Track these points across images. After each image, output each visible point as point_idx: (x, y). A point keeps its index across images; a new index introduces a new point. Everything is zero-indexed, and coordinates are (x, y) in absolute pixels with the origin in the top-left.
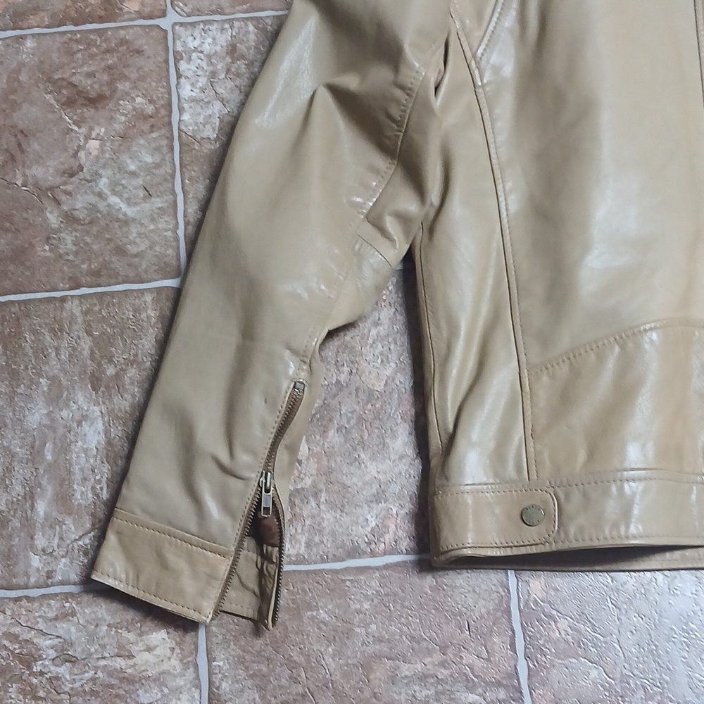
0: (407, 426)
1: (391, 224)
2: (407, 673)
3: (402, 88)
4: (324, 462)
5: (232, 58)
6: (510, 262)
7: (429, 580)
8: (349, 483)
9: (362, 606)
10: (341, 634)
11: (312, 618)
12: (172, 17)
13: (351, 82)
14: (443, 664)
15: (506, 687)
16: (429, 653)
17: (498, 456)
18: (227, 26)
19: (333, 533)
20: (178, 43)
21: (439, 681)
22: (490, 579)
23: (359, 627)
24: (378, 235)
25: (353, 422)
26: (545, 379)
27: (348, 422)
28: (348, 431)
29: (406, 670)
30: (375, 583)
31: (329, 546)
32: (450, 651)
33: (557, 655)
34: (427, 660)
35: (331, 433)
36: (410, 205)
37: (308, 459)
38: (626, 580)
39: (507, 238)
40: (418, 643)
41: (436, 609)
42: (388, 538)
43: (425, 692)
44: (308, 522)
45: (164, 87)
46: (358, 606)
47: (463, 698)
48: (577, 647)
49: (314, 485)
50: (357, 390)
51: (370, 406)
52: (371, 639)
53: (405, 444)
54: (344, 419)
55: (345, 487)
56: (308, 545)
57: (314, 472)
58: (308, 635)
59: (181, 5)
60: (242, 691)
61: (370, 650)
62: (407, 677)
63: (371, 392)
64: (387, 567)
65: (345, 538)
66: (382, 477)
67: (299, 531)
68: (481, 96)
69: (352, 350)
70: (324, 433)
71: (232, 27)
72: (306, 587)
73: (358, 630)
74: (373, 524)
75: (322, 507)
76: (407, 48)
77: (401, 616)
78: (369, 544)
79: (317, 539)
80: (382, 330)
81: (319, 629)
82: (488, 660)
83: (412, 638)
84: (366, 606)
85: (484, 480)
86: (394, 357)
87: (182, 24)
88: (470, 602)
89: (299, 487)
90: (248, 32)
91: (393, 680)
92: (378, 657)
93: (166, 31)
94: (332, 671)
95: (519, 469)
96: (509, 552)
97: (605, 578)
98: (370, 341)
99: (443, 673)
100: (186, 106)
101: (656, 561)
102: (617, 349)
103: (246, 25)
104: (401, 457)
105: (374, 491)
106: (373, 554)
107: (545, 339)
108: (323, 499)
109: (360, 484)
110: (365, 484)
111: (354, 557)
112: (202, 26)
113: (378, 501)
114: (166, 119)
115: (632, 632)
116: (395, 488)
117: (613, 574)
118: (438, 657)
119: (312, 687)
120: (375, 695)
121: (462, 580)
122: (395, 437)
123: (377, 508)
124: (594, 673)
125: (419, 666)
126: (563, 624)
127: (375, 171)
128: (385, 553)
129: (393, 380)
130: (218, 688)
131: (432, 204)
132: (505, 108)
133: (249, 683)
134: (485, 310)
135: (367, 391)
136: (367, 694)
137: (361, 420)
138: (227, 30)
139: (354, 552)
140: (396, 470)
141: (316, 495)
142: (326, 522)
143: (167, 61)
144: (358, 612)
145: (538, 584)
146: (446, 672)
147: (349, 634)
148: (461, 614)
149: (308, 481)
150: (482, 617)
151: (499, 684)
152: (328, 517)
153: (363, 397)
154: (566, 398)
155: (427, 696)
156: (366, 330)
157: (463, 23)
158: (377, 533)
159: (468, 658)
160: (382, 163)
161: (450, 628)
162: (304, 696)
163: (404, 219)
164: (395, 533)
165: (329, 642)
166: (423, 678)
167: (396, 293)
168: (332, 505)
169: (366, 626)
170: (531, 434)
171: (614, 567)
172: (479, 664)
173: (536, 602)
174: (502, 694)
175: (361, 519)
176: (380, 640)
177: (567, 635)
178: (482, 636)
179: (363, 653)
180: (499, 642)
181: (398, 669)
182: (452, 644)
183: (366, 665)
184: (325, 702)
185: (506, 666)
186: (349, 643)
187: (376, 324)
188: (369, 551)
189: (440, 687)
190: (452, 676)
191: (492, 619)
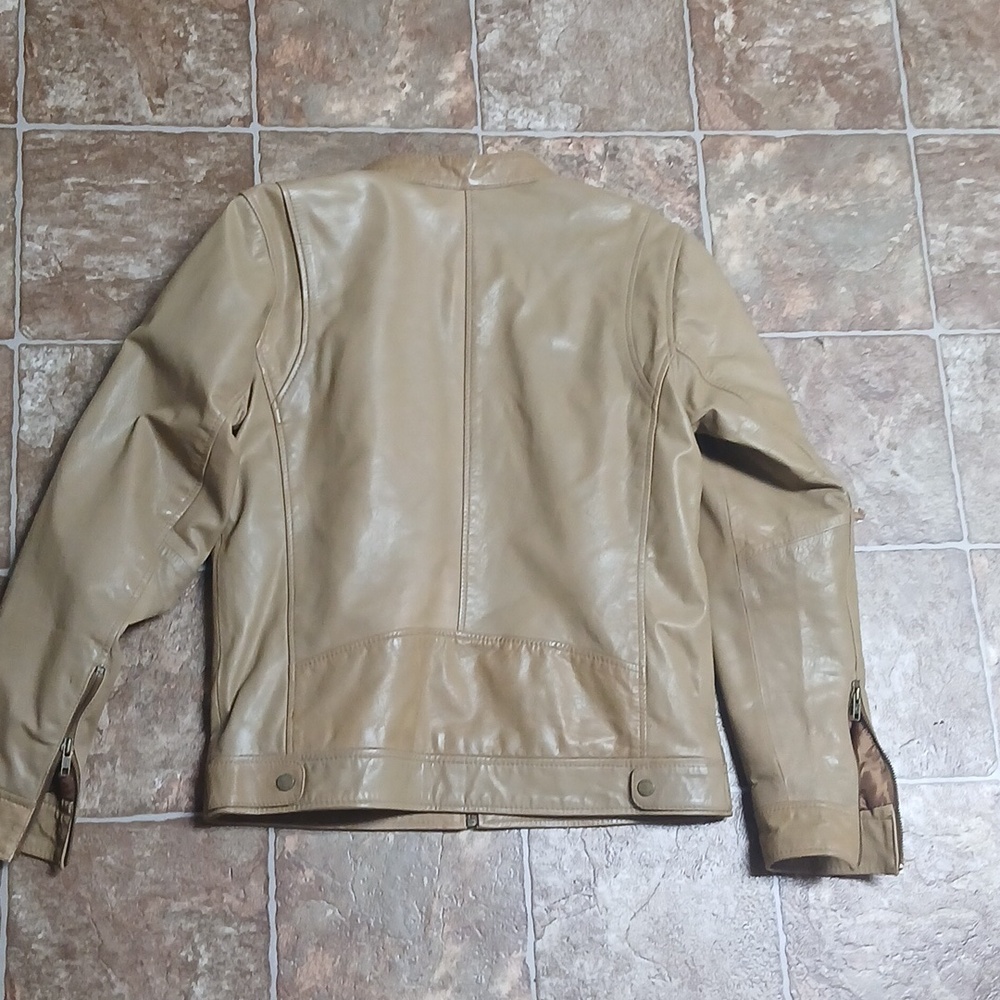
0: (196, 704)
1: (195, 536)
2: (176, 909)
3: (206, 430)
4: (122, 733)
5: (70, 379)
6: (291, 573)
7: (202, 835)
8: (141, 750)
9: (143, 854)
10: (123, 877)
11: (101, 862)
12: (19, 339)
13: (167, 416)
14: (207, 903)
15: (257, 922)
16: (195, 893)
17: (263, 736)
18: (68, 350)
19: (124, 793)
20: (23, 362)
21: (202, 916)
22: (252, 834)
23: (140, 870)
24: (183, 544)
25: (150, 699)
26: (308, 672)
27: (146, 699)
28: (145, 708)
29: (175, 907)
30: (156, 835)
31: (120, 803)
32: (214, 894)
33: (301, 898)
34: (194, 899)
35: (130, 708)
36: (210, 519)
37: (108, 729)
38: (366, 839)
39: (291, 552)
40: (188, 884)
41: (206, 858)
42: (172, 798)
43: (189, 925)
44: (103, 783)
45: (6, 400)
46: (140, 854)
47: (221, 930)
48: (317, 890)
49: (112, 751)
50: (156, 672)
51: (166, 686)
52: (148, 881)
53: (193, 720)
54: (143, 696)
55: (138, 754)
56: (102, 802)
57: (113, 740)
58: (95, 876)
59: (28, 329)
60: (37, 919)
61: (147, 889)
62: (175, 912)
63: (167, 676)
64: (168, 822)
65: (134, 797)
66: (170, 747)
67: (96, 789)
68: (280, 433)
69: (155, 639)
70: (126, 705)
71: (72, 352)
72: (97, 837)
73: (138, 873)
74: (160, 786)
75: (117, 770)
76: (211, 399)
78: (154, 802)
79: (110, 797)
80: (182, 622)
81: (106, 871)
82: (244, 900)
83: (183, 880)
84: (147, 854)
85: (251, 752)
86: (189, 646)
87: (27, 346)
88: (235, 853)
89: (99, 753)
90: (86, 357)
91: (164, 914)
92: (154, 896)
93: (13, 351)
94: (113, 905)
95: (279, 745)
96: (265, 812)
97: (350, 835)
98: (171, 631)
99: (206, 910)
100: (26, 418)
101: (389, 823)
102: (365, 651)
103: (85, 350)
104: (189, 731)
105: (163, 758)
106: (157, 811)
107: (311, 640)
108: (118, 764)
109: (151, 753)
110: (156, 752)
111: (140, 813)
112: (45, 348)
113: (165, 767)
114: (7, 429)
115: (364, 880)
116: (180, 757)
117: (354, 833)
118: (203, 897)
119: (95, 917)
120: (148, 926)
121: (229, 835)
122: (185, 714)
123: (164, 773)
124: (330, 912)
125: (187, 904)
126: (309, 873)
127: (186, 490)
128: (167, 811)
129: (188, 665)
130: (15, 917)
131: (230, 520)
132: (299, 443)
133: (43, 913)
134: (267, 611)
135: (164, 674)
136: (141, 925)
137: (156, 698)
138: (68, 354)
139: (142, 809)
140: (184, 742)
141: (113, 760)
142: (119, 783)
143: (12, 378)
144: (140, 858)
145: (292, 840)
146: (209, 909)
147: (131, 876)
148: (226, 861)
149: (107, 749)
150: (243, 865)
151: (251, 920)
152: (121, 779)
153: (160, 678)
154: (322, 688)
155: (191, 928)
156: (169, 622)
157: (268, 370)
158: (162, 794)
159: (227, 898)
160: (189, 483)
161: (216, 874)
163: (205, 532)
164: (178, 794)
165: (114, 881)
166: (189, 913)
167: (198, 591)
168: (126, 770)
169: (146, 871)
170: (292, 716)
171: (355, 827)
172: (236, 903)
173: (289, 854)
175: (149, 782)
176: (156, 882)
177: (311, 880)
178: (242, 880)
179: (140, 892)
180: (255, 885)
181: (169, 905)
182: (216, 886)
183: (143, 902)
184: (106, 931)
185: (259, 905)
186: (130, 883)
187: (178, 616)
188: (154, 808)
189: (202, 921)
190: (213, 912)
191: (252, 867)
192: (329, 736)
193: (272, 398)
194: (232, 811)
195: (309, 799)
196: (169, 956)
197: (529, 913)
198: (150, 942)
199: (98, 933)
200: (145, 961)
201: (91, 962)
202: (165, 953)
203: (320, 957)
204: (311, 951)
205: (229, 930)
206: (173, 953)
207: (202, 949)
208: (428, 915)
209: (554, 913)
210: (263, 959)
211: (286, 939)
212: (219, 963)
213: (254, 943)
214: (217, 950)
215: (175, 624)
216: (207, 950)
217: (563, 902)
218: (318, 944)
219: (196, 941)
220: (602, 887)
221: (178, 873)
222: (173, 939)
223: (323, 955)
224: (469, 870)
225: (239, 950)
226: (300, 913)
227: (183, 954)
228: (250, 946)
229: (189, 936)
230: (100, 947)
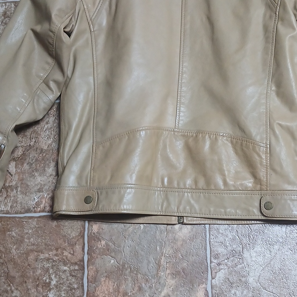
0: (54, 163)
1: (52, 85)
2: (42, 257)
3: (52, 32)
4: (21, 176)
5: (4, 17)
6: (96, 101)
7: (55, 223)
8: (29, 184)
9: (29, 231)
10: (19, 242)
11: (10, 235)
13: (38, 28)
14: (56, 255)
15: (79, 265)
16: (51, 250)
17: (80, 177)
18: (4, 5)
19: (21, 203)
21: (54, 261)
22: (77, 224)
23: (27, 239)
24: (48, 89)
25: (34, 161)
26: (101, 148)
27: (32, 161)
28: (31, 164)
29: (42, 256)
30: (35, 223)
31: (19, 208)
32: (59, 251)
33: (99, 254)
34: (50, 253)
35: (25, 165)
36: (58, 76)
37: (15, 174)
38: (129, 228)
40: (48, 246)
41: (56, 234)
42: (42, 206)
43: (48, 265)
44: (12, 198)
46: (27, 231)
47: (62, 268)
48: (107, 250)
49: (16, 184)
50: (37, 148)
51: (41, 155)
52: (30, 244)
53: (52, 170)
54: (31, 159)
55: (28, 186)
56: (11, 207)
57: (17, 179)
58: (7, 241)
61: (29, 248)
62: (42, 259)
63: (42, 150)
64: (40, 217)
65: (25, 205)
66: (42, 182)
67: (9, 201)
68: (93, 35)
69: (37, 133)
70: (22, 164)
71: (6, 5)
72: (8, 223)
73: (26, 240)
74: (37, 200)
75: (18, 193)
76: (53, 16)
77: (42, 236)
78: (34, 208)
79: (15, 205)
80: (49, 126)
81: (12, 239)
82: (73, 254)
83: (46, 244)
84: (30, 231)
85: (74, 185)
86: (52, 137)
88: (69, 232)
89: (10, 185)
90: (11, 7)
91: (36, 260)
92: (32, 251)
94: (14, 255)
95: (87, 183)
96: (79, 213)
97: (122, 225)
98: (44, 130)
101: (141, 220)
102: (127, 137)
103: (11, 4)
104: (51, 175)
105: (39, 188)
106: (35, 212)
107: (103, 132)
108: (19, 190)
109: (33, 185)
110: (36, 185)
111: (28, 213)
113: (39, 192)
115: (129, 246)
116: (46, 187)
117: (125, 224)
118: (55, 252)
119: (6, 260)
120: (29, 265)
121: (67, 223)
122: (49, 168)
123: (39, 194)
124: (112, 261)
125: (47, 255)
126: (103, 243)
127: (48, 63)
128: (40, 212)
129: (51, 145)
131: (67, 76)
132: (101, 40)
134: (84, 119)
135: (40, 149)
136: (26, 264)
137: (36, 160)
139: (28, 211)
140: (48, 180)
141: (16, 188)
142: (19, 199)
144: (27, 233)
145: (96, 227)
146: (57, 258)
147: (22, 241)
148: (65, 236)
149: (14, 183)
150: (73, 238)
151: (76, 264)
152: (20, 196)
153: (39, 151)
154: (106, 155)
155: (48, 267)
156: (43, 126)
158: (38, 204)
159: (66, 253)
160: (50, 60)
161: (61, 242)
162: (3, 264)
163: (56, 82)
164: (45, 204)
165: (15, 244)
166: (48, 260)
168: (22, 193)
169: (29, 239)
170: (93, 169)
171: (124, 221)
172: (69, 256)
173: (94, 233)
174: (77, 267)
175: (32, 198)
176: (34, 245)
177: (104, 246)
178: (72, 245)
179: (27, 249)
180: (78, 248)
181: (39, 255)
182: (61, 248)
183: (27, 254)
184: (10, 266)
185: (79, 257)
186: (22, 245)
187: (47, 123)
188: (34, 210)
189: (54, 263)
190: (58, 259)
191: (77, 238)
192: (109, 178)
193: (89, 19)
194: (64, 213)
195: (98, 208)
196: (38, 279)
197: (209, 265)
198: (30, 273)
199: (7, 267)
200: (27, 281)
201: (4, 280)
202: (37, 278)
203: (107, 283)
204: (103, 279)
205: (66, 268)
206: (40, 278)
207: (53, 277)
208: (159, 265)
209: (221, 267)
210: (81, 282)
211: (92, 273)
212: (60, 284)
213: (77, 274)
214: (60, 277)
215: (46, 126)
216: (55, 277)
217: (226, 261)
218: (106, 277)
219: (50, 272)
220: (246, 255)
221: (43, 241)
222: (40, 271)
223: (109, 281)
224: (179, 243)
225: (70, 278)
226: (98, 261)
227: (44, 279)
228: (75, 276)
229: (47, 270)
230: (8, 274)
